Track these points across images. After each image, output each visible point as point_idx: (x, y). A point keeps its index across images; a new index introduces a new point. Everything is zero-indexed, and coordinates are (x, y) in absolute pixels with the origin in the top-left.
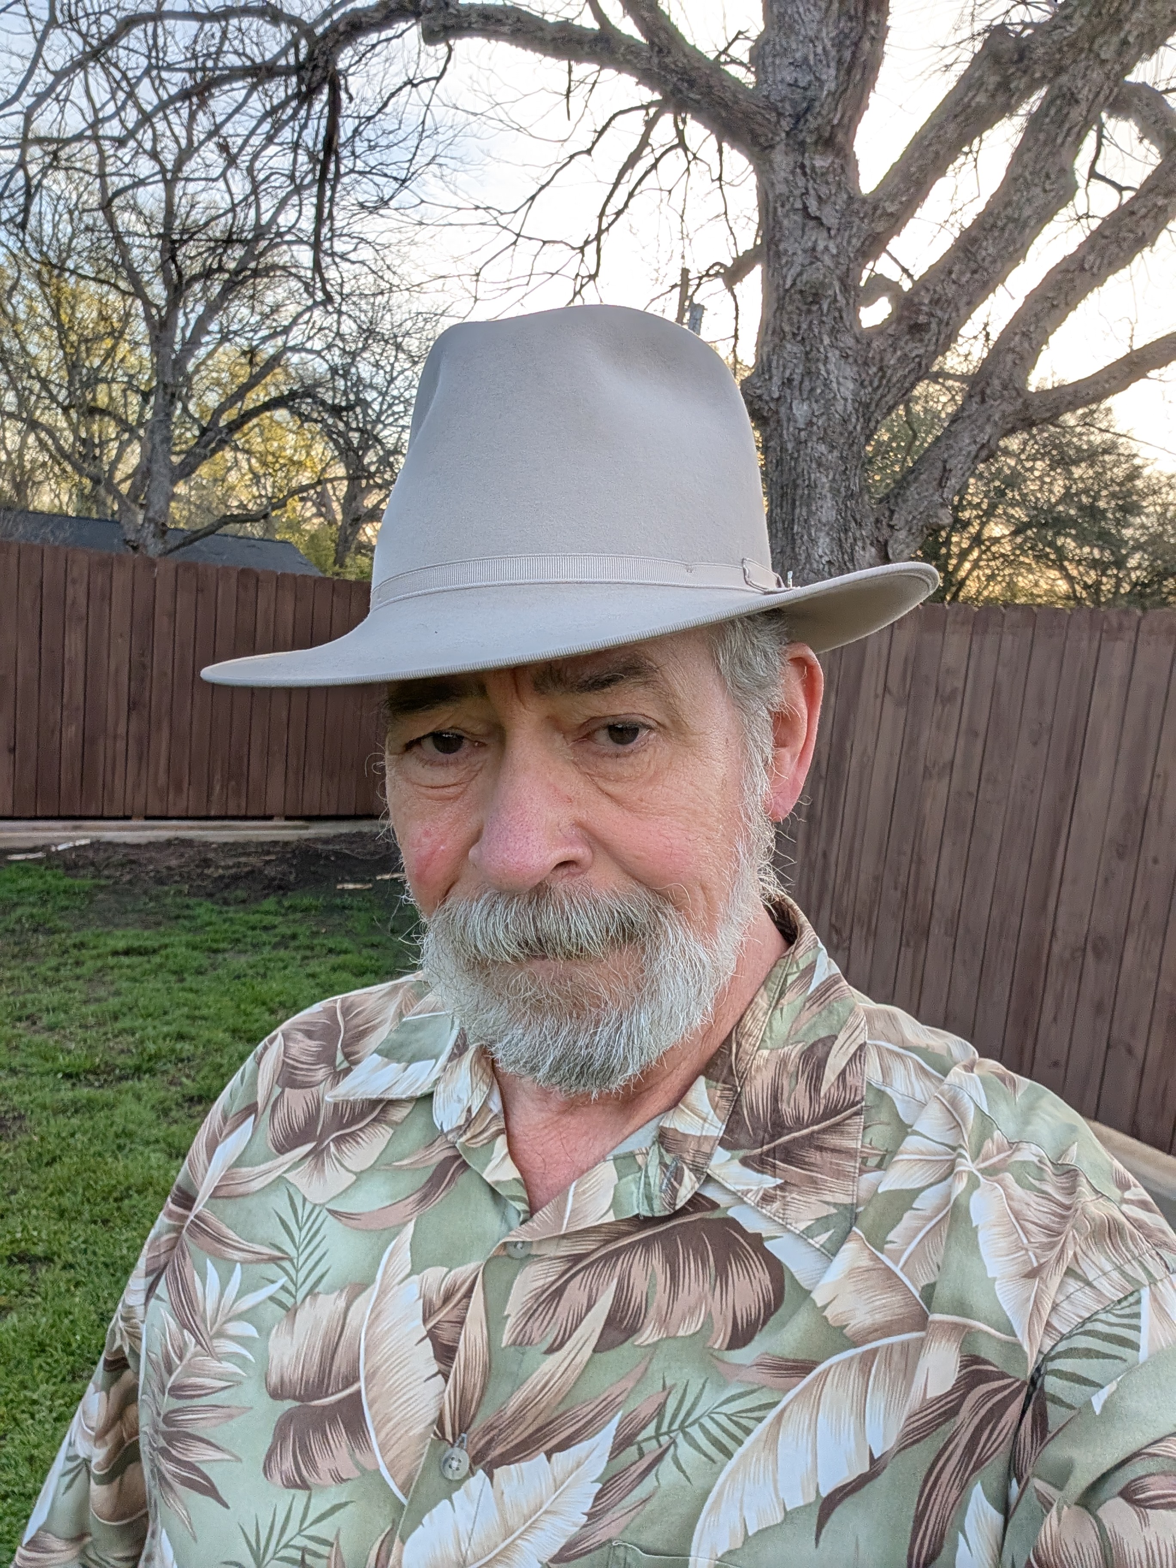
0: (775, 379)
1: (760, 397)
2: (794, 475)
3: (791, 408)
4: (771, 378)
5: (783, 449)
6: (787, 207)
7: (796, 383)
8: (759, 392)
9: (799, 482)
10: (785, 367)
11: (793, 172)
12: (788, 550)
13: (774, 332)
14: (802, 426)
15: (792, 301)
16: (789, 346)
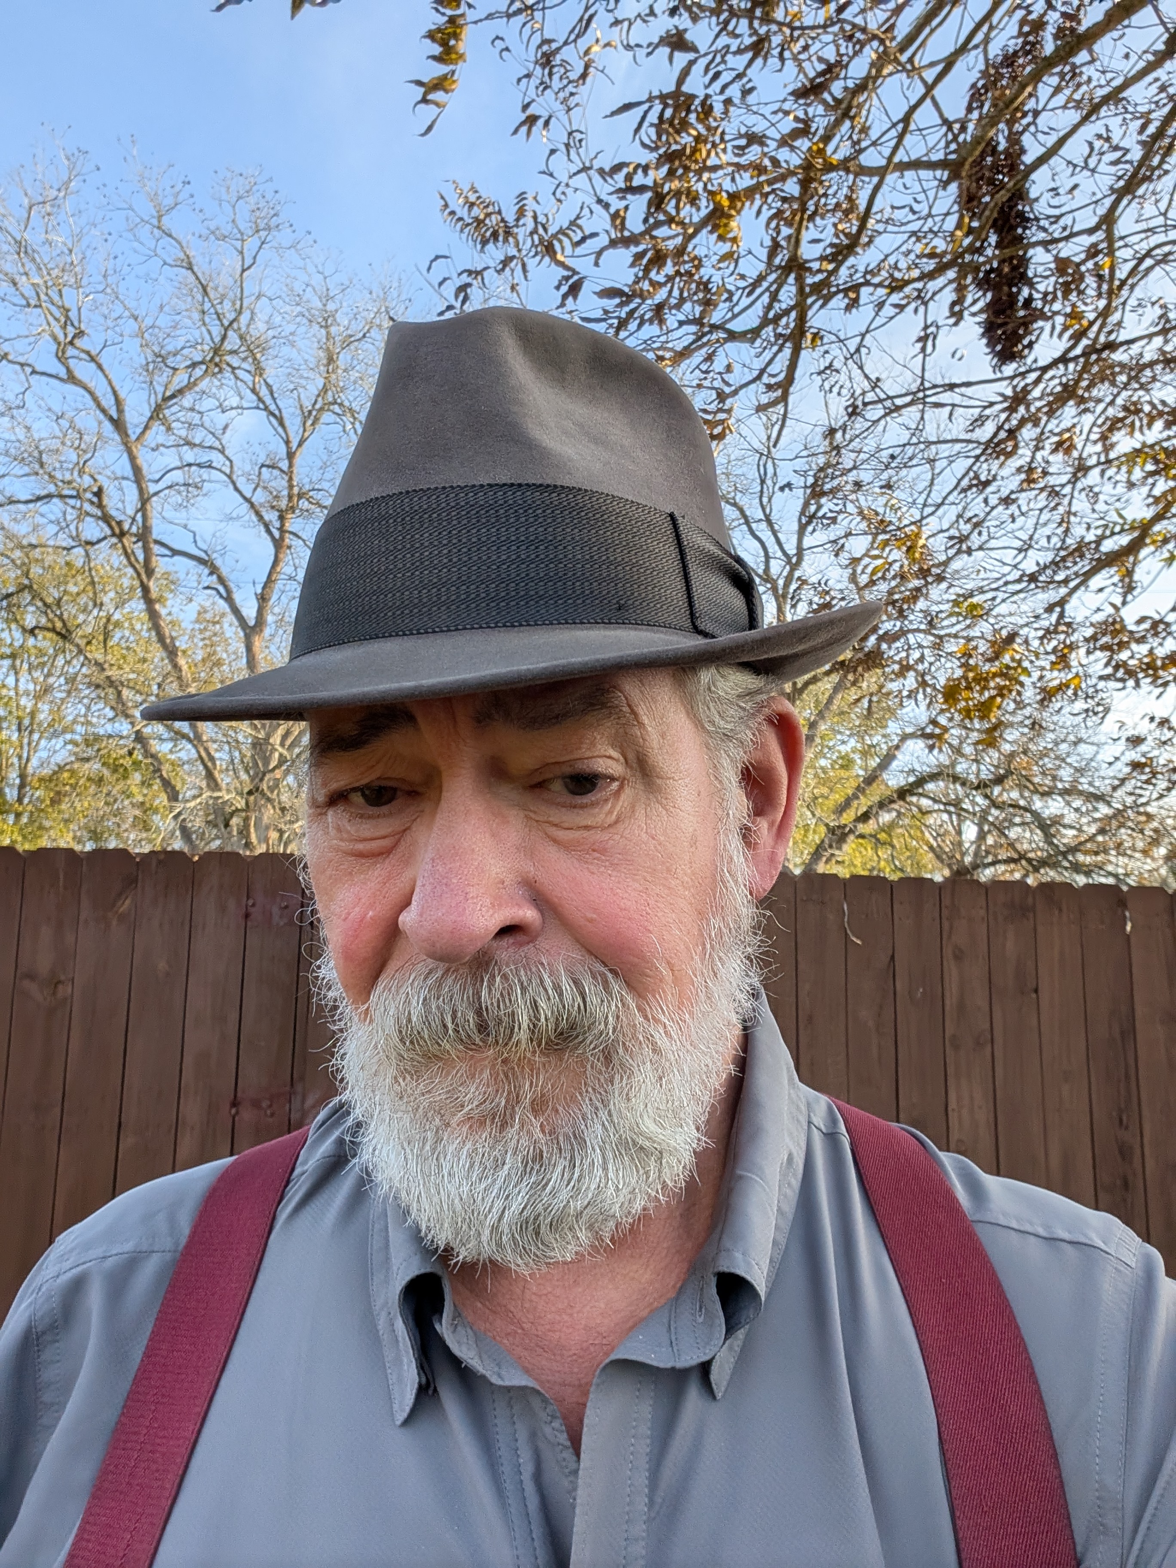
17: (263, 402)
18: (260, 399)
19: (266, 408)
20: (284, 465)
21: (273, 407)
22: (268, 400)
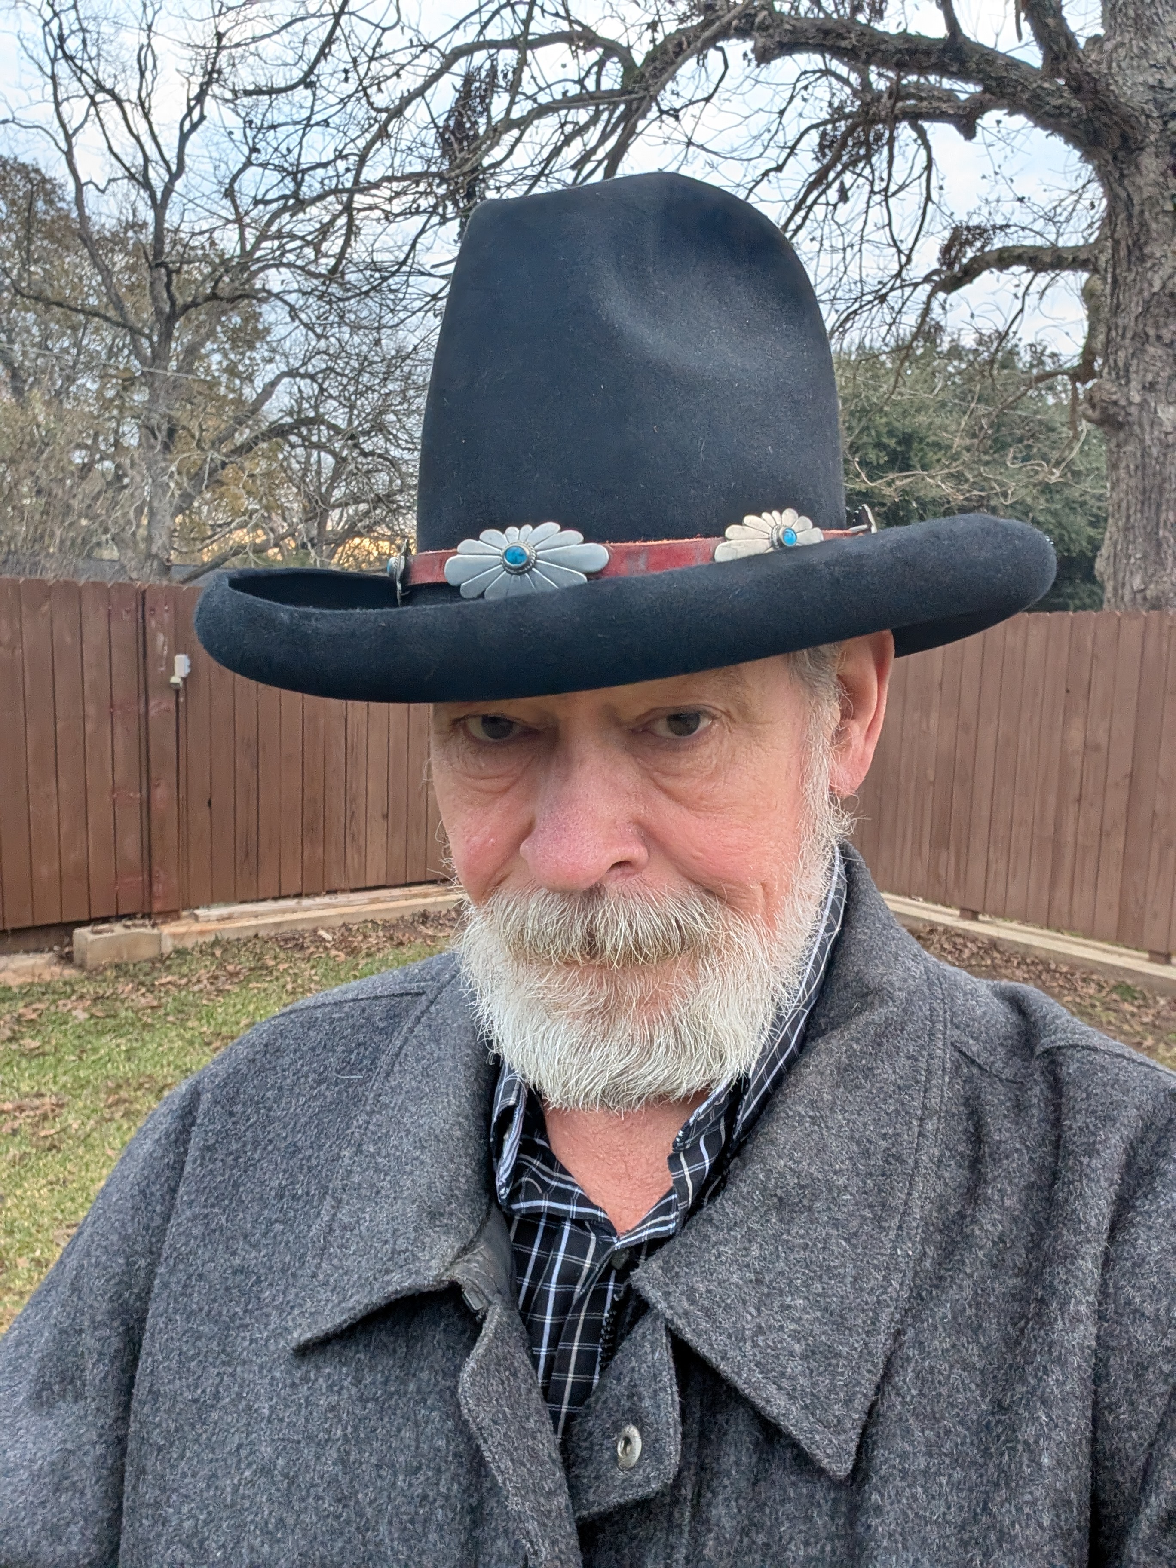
0: (1134, 384)
1: (1115, 403)
2: (1159, 478)
3: (1156, 412)
4: (1128, 382)
5: (1145, 453)
6: (1158, 209)
7: (1158, 387)
8: (1114, 397)
9: (1167, 486)
10: (1146, 370)
11: (1164, 174)
12: (1152, 557)
13: (1133, 338)
14: (1170, 430)
15: (1160, 304)
16: (1151, 350)
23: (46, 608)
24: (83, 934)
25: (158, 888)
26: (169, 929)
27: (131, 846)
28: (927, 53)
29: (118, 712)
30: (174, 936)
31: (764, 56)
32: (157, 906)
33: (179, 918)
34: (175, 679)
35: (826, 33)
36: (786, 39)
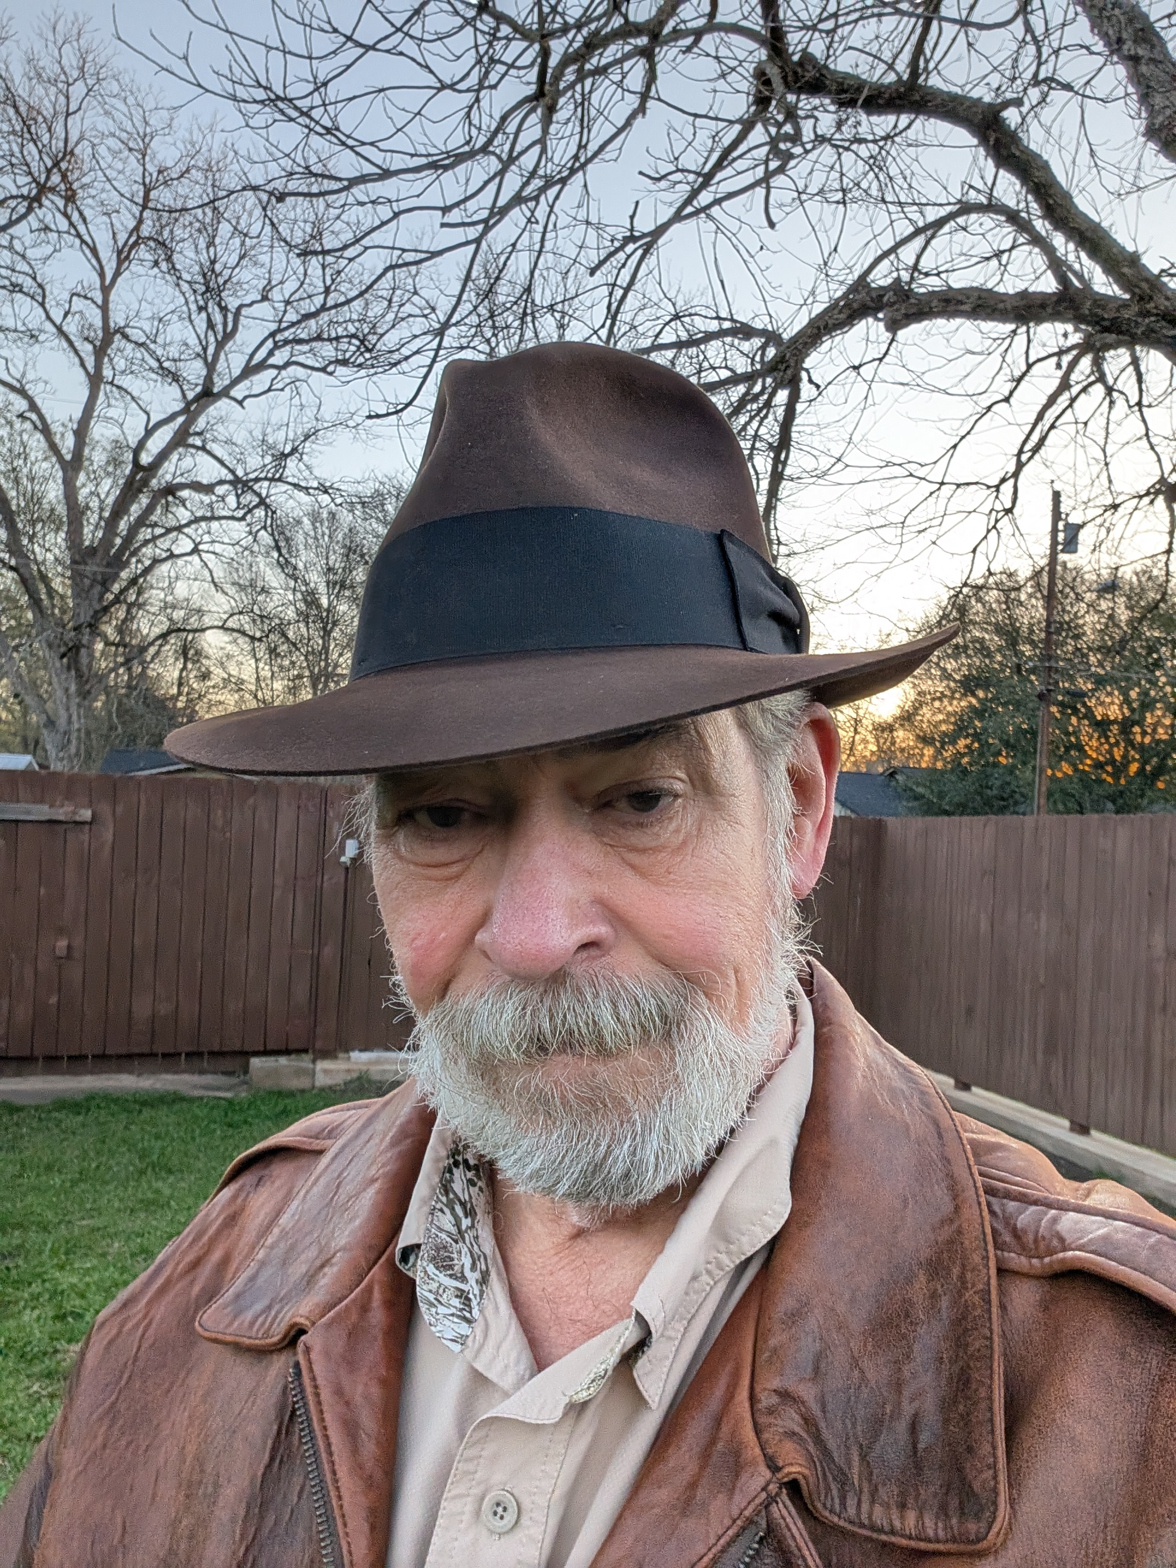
17: (75, 228)
18: (71, 224)
19: (79, 235)
20: (99, 298)
21: (87, 238)
22: (82, 229)
23: (251, 801)
24: (256, 1062)
25: (319, 1030)
26: (322, 1065)
27: (301, 992)
28: (1043, 306)
29: (300, 883)
30: (326, 1072)
31: (893, 326)
32: (319, 1044)
33: (335, 1057)
34: (343, 859)
35: (947, 301)
36: (913, 311)
